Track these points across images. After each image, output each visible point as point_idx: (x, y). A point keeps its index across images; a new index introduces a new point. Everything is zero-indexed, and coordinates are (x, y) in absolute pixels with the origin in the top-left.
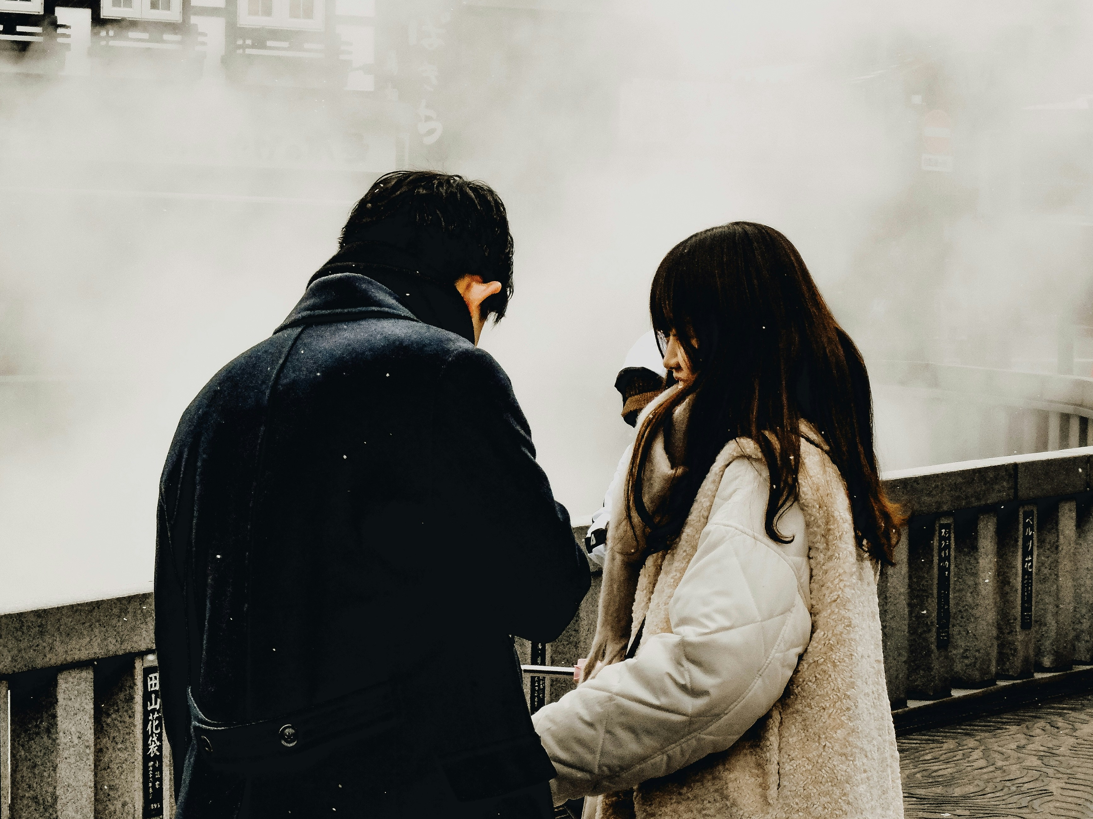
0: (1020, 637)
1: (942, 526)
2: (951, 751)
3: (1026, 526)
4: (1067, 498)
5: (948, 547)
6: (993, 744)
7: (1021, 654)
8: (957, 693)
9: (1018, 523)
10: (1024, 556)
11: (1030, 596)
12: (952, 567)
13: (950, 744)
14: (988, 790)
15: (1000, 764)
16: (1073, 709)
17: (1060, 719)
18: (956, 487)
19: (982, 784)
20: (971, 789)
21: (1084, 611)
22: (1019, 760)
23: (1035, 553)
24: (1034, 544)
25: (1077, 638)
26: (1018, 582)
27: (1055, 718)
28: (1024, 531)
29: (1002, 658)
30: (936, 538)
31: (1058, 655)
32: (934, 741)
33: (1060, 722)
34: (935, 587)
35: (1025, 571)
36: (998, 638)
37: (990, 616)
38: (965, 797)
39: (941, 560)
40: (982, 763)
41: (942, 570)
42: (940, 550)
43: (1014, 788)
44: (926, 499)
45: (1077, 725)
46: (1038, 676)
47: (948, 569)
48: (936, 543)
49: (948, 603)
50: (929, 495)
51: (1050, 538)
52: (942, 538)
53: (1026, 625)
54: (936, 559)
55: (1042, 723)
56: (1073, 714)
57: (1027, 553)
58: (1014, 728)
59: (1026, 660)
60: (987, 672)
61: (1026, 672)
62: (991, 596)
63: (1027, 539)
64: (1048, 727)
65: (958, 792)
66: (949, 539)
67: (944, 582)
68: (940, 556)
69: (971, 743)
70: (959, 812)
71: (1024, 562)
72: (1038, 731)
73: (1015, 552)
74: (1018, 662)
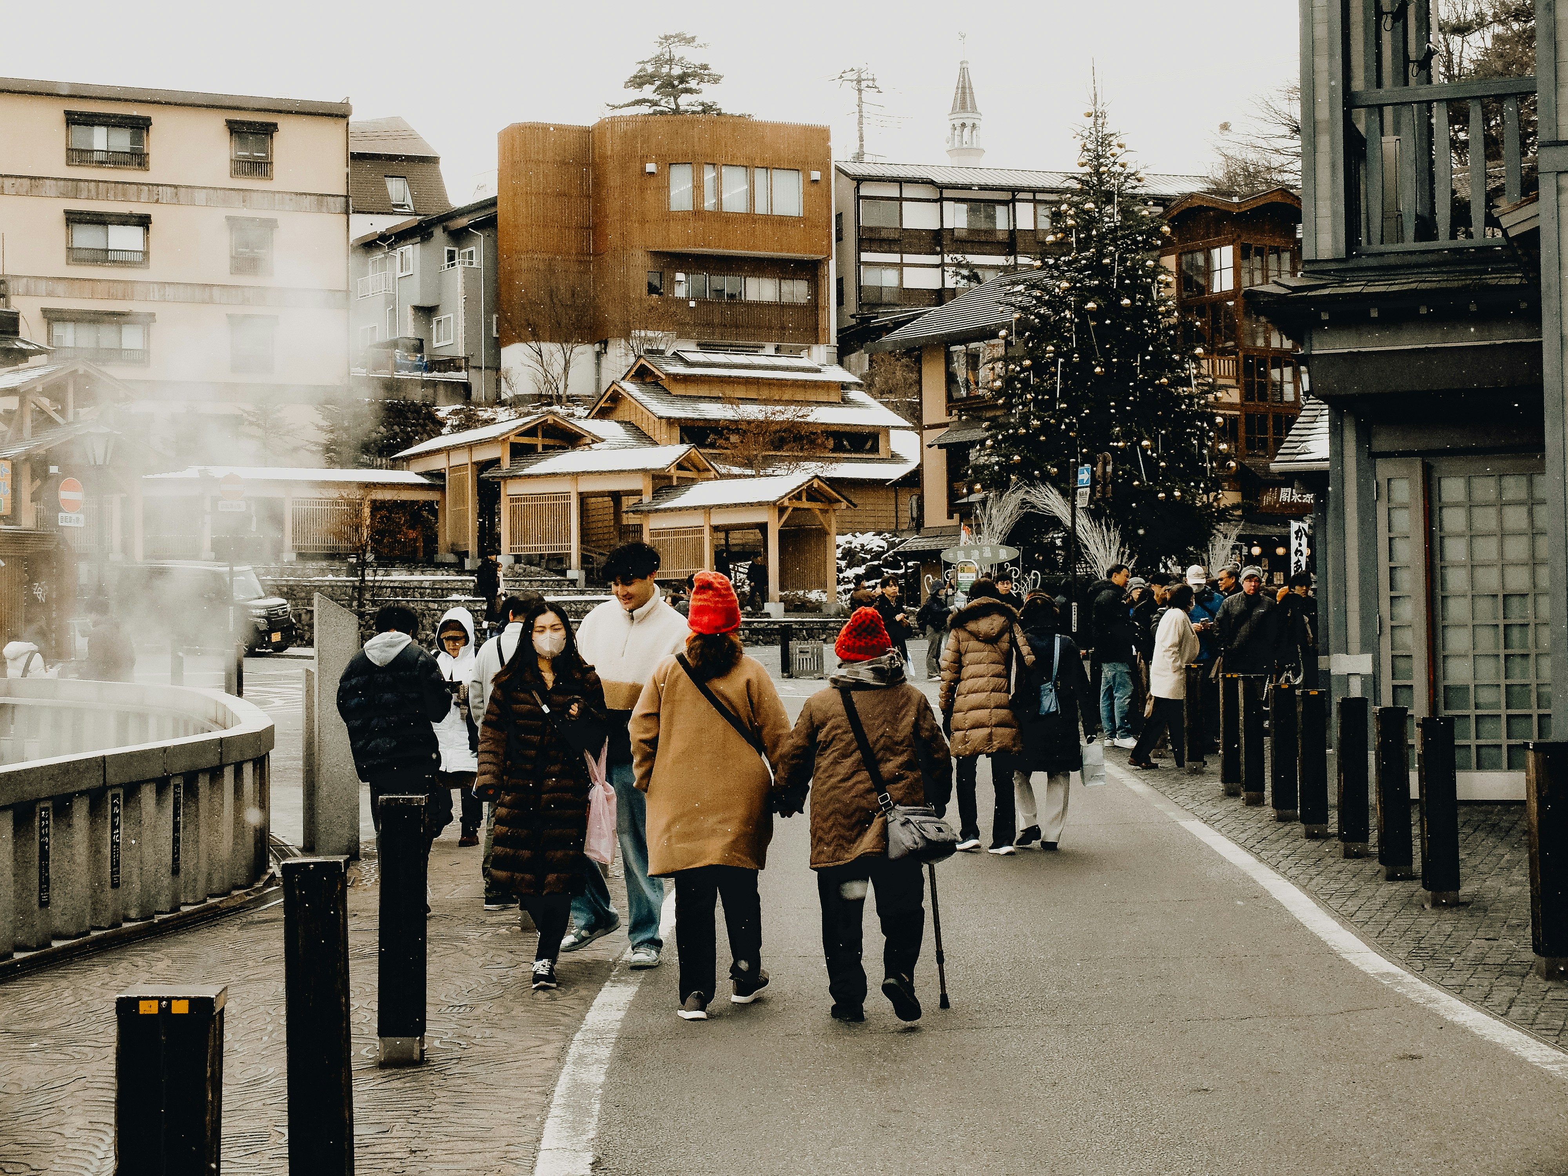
0: (109, 895)
1: (42, 810)
2: (47, 991)
3: (114, 805)
4: (148, 781)
5: (47, 826)
6: (82, 982)
7: (111, 909)
8: (56, 944)
9: (107, 803)
10: (113, 830)
11: (118, 862)
12: (51, 842)
13: (47, 986)
14: (72, 1021)
15: (85, 999)
16: (154, 951)
17: (138, 959)
18: (52, 777)
19: (68, 1018)
20: (59, 1021)
21: (163, 871)
22: (102, 995)
23: (121, 828)
24: (121, 821)
25: (158, 893)
26: (107, 851)
27: (135, 958)
28: (113, 810)
29: (95, 912)
30: (37, 819)
31: (142, 907)
32: (33, 985)
33: (139, 961)
34: (37, 858)
35: (113, 843)
36: (91, 897)
37: (85, 879)
38: (52, 1029)
39: (41, 836)
40: (70, 1000)
41: (43, 845)
42: (41, 828)
43: (94, 1018)
44: (27, 788)
45: (153, 963)
46: (126, 925)
47: (48, 844)
48: (37, 824)
49: (47, 871)
50: (30, 784)
51: (135, 814)
52: (42, 819)
53: (115, 885)
54: (37, 837)
55: (125, 964)
56: (152, 954)
57: (115, 827)
58: (101, 969)
59: (115, 914)
60: (81, 925)
61: (116, 925)
62: (85, 863)
63: (114, 816)
64: (130, 966)
65: (47, 1025)
66: (48, 819)
67: (44, 855)
68: (41, 833)
69: (64, 983)
70: (45, 1042)
71: (112, 835)
72: (121, 970)
73: (105, 828)
74: (109, 914)
